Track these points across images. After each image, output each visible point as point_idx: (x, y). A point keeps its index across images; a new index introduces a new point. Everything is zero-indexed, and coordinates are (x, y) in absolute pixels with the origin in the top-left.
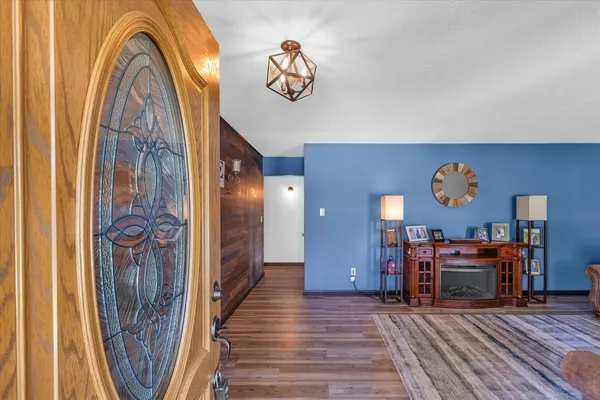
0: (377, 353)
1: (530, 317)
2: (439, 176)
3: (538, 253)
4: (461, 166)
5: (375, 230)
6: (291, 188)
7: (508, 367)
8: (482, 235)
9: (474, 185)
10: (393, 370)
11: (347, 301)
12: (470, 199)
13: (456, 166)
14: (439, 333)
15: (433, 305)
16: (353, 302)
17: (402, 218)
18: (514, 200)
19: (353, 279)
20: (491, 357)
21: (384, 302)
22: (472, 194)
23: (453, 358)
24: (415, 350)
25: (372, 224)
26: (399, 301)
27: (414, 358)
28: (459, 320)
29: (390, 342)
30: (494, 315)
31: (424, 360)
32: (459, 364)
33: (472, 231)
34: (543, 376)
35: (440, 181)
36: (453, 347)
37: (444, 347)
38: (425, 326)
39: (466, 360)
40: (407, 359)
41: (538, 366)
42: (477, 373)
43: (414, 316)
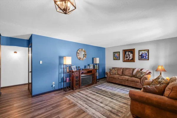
0: (76, 108)
1: (99, 86)
2: (78, 52)
3: (98, 71)
4: (83, 49)
5: (61, 68)
6: (15, 52)
7: (105, 98)
8: (88, 67)
9: (86, 55)
10: (84, 112)
11: (53, 94)
12: (85, 58)
13: (82, 49)
14: (86, 95)
15: (79, 88)
16: (55, 94)
17: (71, 64)
18: (93, 59)
19: (54, 86)
20: (100, 98)
21: (66, 91)
22: (85, 57)
23: (94, 101)
24: (85, 103)
25: (60, 66)
26: (70, 90)
27: (86, 105)
28: (88, 91)
29: (77, 103)
30: (93, 87)
31: (89, 105)
32: (97, 102)
33: (85, 67)
34: (111, 98)
35: (79, 53)
36: (92, 98)
37: (90, 99)
38: (82, 95)
39: (97, 101)
40: (85, 107)
41: (109, 96)
42: (101, 103)
43: (77, 93)
